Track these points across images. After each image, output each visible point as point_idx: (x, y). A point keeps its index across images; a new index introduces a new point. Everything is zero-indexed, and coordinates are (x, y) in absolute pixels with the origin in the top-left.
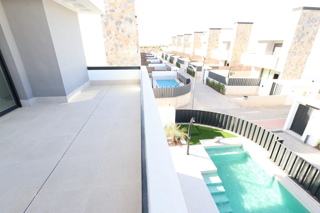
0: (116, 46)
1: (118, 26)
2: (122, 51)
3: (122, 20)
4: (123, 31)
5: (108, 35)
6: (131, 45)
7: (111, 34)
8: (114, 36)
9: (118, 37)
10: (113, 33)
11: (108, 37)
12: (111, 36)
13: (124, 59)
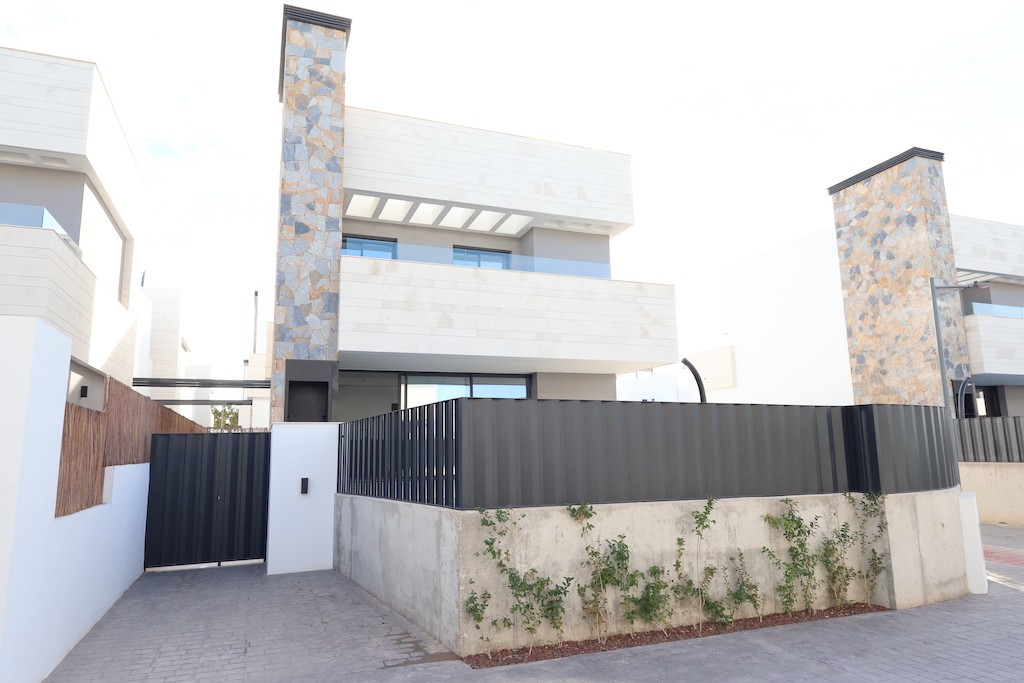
0: (874, 305)
1: (876, 247)
2: (889, 313)
3: (887, 229)
4: (890, 257)
6: (916, 288)
7: (859, 273)
8: (868, 277)
9: (879, 275)
10: (865, 269)
11: (853, 285)
12: (860, 280)
13: (897, 338)
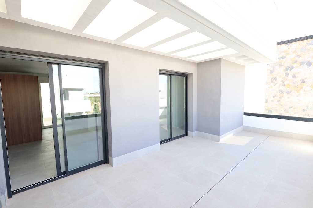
0: (281, 93)
1: (287, 72)
2: (288, 98)
3: (294, 65)
4: (294, 76)
5: (272, 82)
6: (305, 91)
7: (276, 80)
8: (281, 83)
9: (286, 83)
10: (279, 79)
11: (272, 84)
12: (276, 83)
13: (290, 107)
